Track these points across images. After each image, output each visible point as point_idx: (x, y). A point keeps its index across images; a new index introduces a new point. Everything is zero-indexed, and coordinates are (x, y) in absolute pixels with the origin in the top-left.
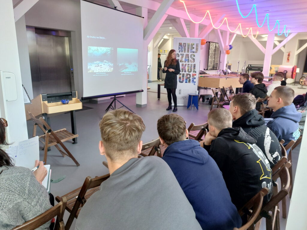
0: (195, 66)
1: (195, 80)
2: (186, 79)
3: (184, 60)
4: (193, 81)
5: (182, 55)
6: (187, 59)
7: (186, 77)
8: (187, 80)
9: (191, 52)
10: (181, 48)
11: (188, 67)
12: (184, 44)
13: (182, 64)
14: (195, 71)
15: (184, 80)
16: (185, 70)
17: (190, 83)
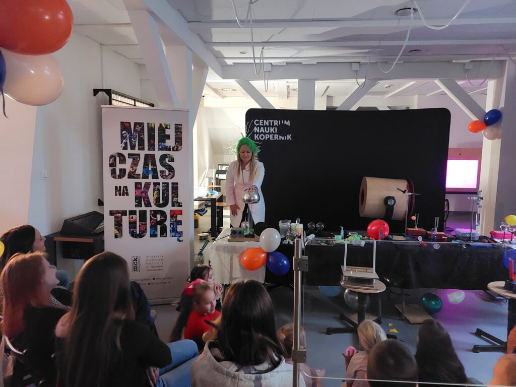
1: (179, 228)
2: (153, 227)
3: (140, 170)
4: (174, 230)
5: (135, 157)
6: (150, 169)
7: (151, 219)
8: (157, 231)
9: (160, 147)
10: (128, 136)
11: (156, 192)
12: (138, 126)
13: (136, 184)
14: (179, 202)
15: (144, 228)
16: (146, 199)
17: (166, 236)
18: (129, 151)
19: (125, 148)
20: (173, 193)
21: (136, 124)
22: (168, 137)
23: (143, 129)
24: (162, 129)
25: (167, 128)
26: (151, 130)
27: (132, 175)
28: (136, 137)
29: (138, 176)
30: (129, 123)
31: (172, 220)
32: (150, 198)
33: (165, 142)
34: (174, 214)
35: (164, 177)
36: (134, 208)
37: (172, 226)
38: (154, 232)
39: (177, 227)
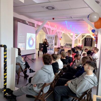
0: (53, 44)
1: (53, 49)
2: (50, 49)
3: (49, 42)
4: (52, 50)
5: (49, 41)
21: (49, 37)
25: (52, 37)
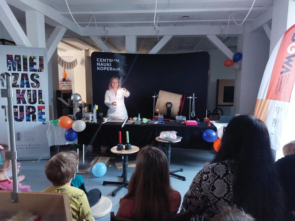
0: (40, 93)
1: (44, 117)
2: (28, 115)
4: (40, 118)
8: (30, 117)
9: (31, 69)
10: (11, 63)
11: (29, 96)
12: (17, 57)
13: (17, 90)
14: (43, 101)
15: (23, 116)
16: (23, 99)
17: (36, 121)
18: (12, 71)
19: (10, 70)
20: (39, 96)
21: (16, 56)
22: (35, 64)
23: (20, 59)
24: (31, 59)
25: (34, 58)
26: (25, 60)
27: (15, 85)
28: (16, 63)
29: (18, 86)
30: (12, 55)
31: (39, 112)
32: (25, 99)
33: (33, 67)
34: (40, 108)
35: (34, 87)
36: (16, 105)
37: (39, 115)
38: (28, 119)
39: (42, 116)
